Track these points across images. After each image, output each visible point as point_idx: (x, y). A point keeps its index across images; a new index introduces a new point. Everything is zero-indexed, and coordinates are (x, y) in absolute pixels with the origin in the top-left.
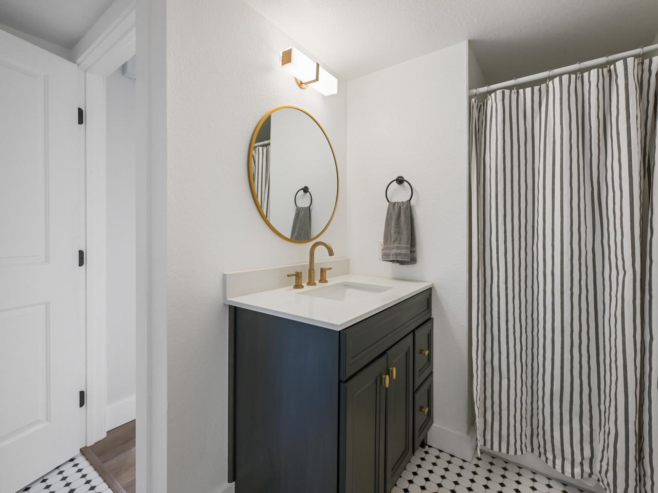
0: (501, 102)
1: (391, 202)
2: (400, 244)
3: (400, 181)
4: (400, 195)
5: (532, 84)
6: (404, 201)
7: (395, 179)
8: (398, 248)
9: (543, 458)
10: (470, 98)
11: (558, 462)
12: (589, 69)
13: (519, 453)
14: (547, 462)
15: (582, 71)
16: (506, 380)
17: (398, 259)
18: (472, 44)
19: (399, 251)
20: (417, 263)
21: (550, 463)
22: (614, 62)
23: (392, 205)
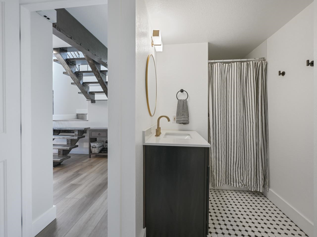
0: (219, 67)
1: (179, 100)
2: (184, 116)
3: (182, 91)
4: (182, 97)
5: (228, 63)
6: (184, 99)
7: (180, 90)
8: (184, 118)
9: (230, 184)
10: (209, 63)
11: (235, 184)
12: (244, 62)
13: (222, 185)
14: (231, 185)
15: (241, 62)
16: (221, 162)
17: (183, 122)
18: (209, 44)
19: (184, 119)
20: (189, 124)
21: (232, 185)
22: (250, 61)
23: (179, 101)
